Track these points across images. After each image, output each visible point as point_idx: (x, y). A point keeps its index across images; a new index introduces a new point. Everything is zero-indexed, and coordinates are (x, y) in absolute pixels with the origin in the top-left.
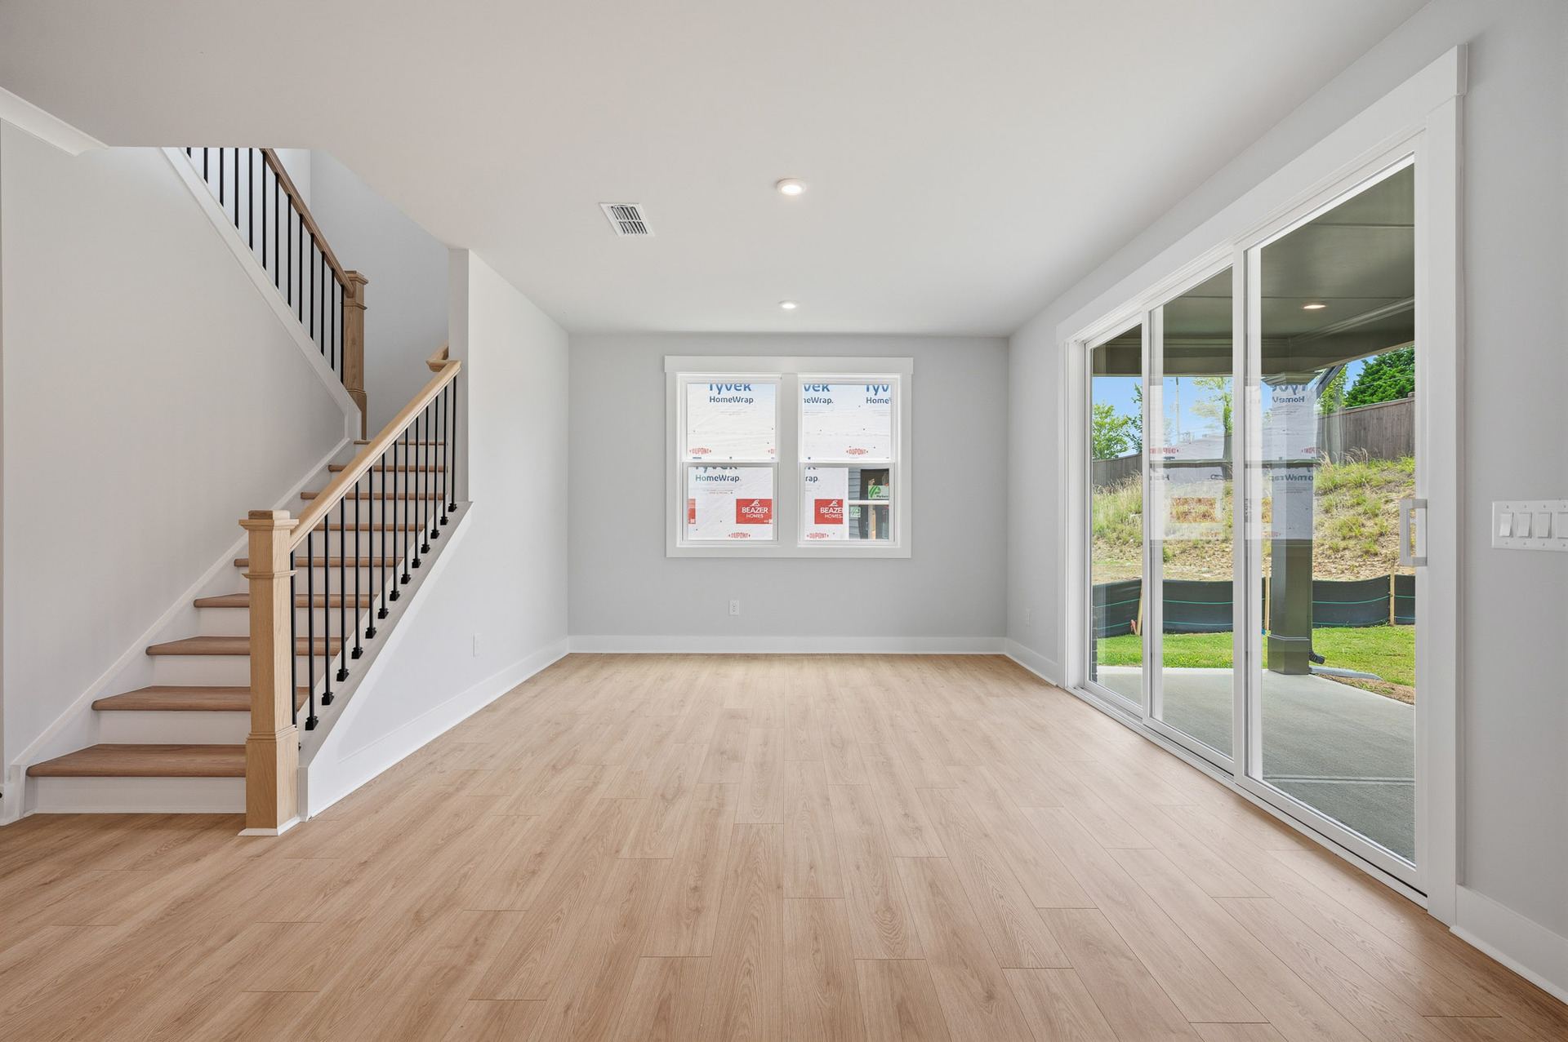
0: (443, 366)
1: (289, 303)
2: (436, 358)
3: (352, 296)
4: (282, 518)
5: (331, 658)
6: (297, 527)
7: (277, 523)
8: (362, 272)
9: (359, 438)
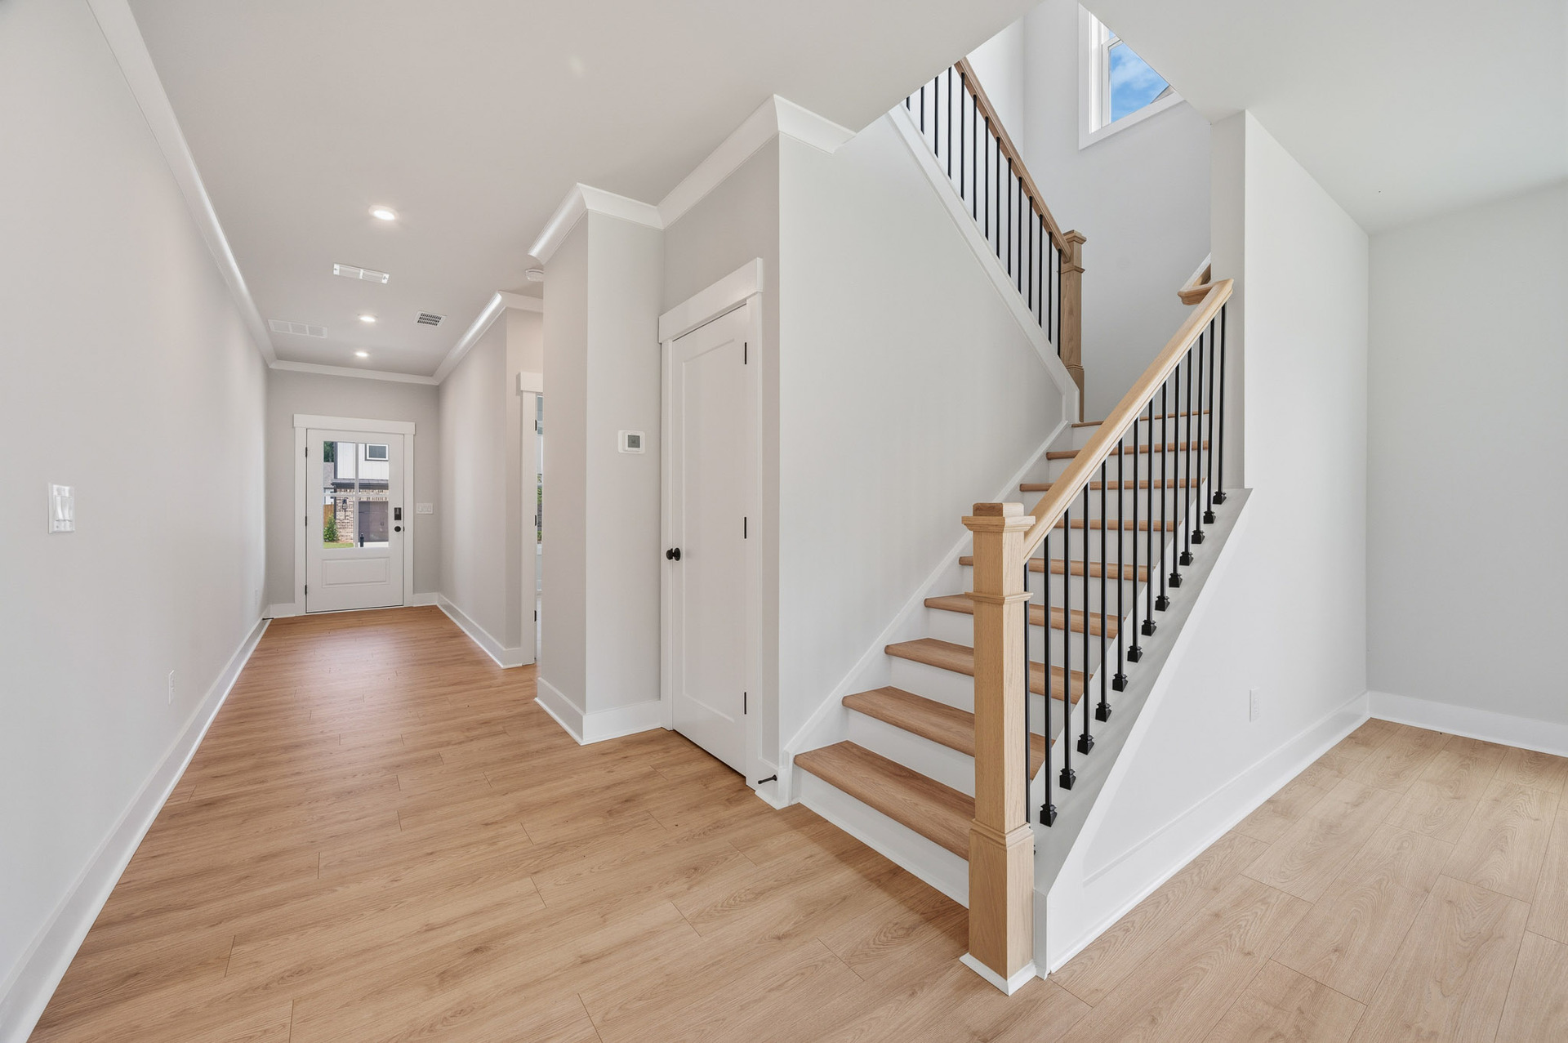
0: (1205, 293)
1: (1009, 273)
2: (1192, 283)
3: (1069, 260)
4: (1015, 514)
5: (1071, 706)
6: (1033, 527)
7: (1008, 522)
8: (1080, 230)
9: (1077, 421)
